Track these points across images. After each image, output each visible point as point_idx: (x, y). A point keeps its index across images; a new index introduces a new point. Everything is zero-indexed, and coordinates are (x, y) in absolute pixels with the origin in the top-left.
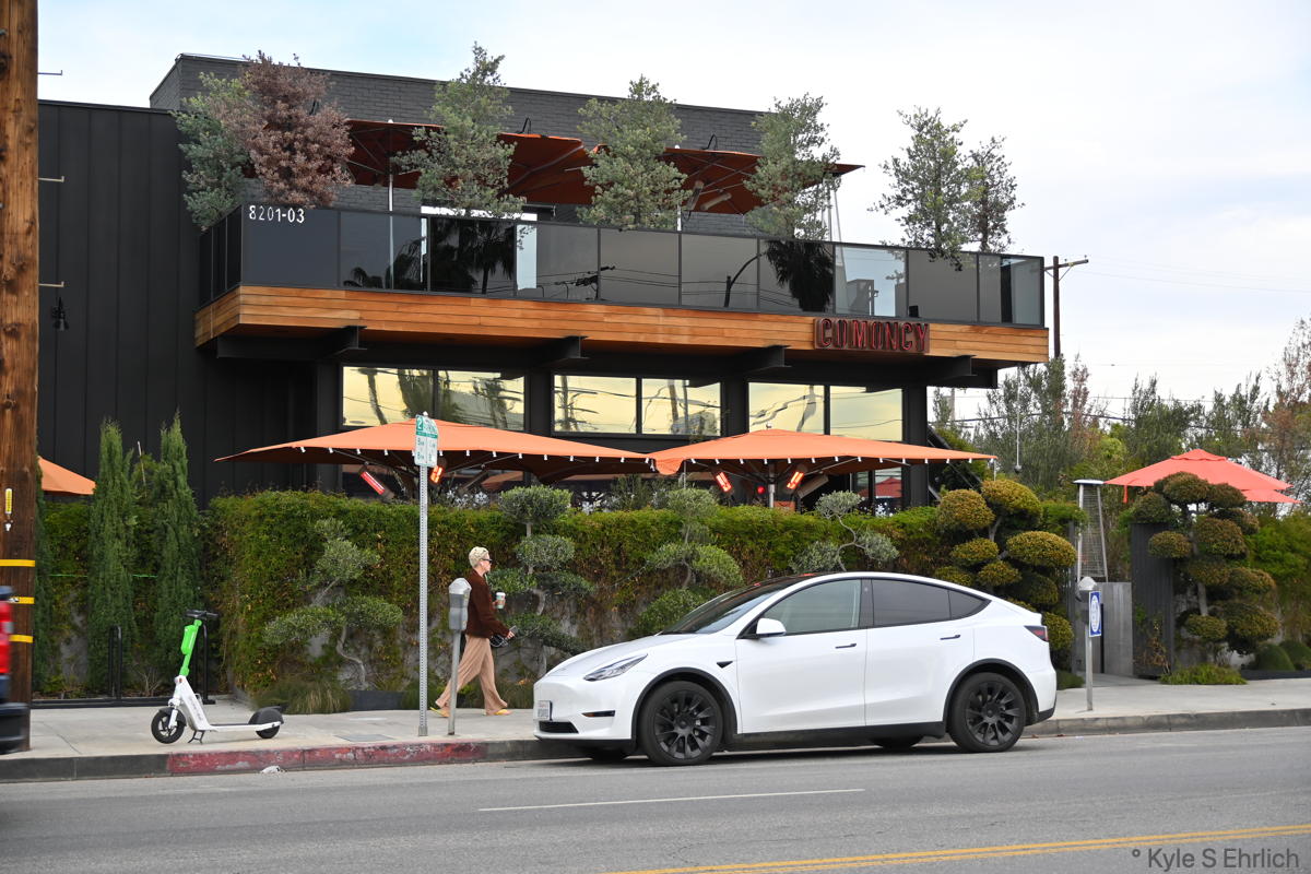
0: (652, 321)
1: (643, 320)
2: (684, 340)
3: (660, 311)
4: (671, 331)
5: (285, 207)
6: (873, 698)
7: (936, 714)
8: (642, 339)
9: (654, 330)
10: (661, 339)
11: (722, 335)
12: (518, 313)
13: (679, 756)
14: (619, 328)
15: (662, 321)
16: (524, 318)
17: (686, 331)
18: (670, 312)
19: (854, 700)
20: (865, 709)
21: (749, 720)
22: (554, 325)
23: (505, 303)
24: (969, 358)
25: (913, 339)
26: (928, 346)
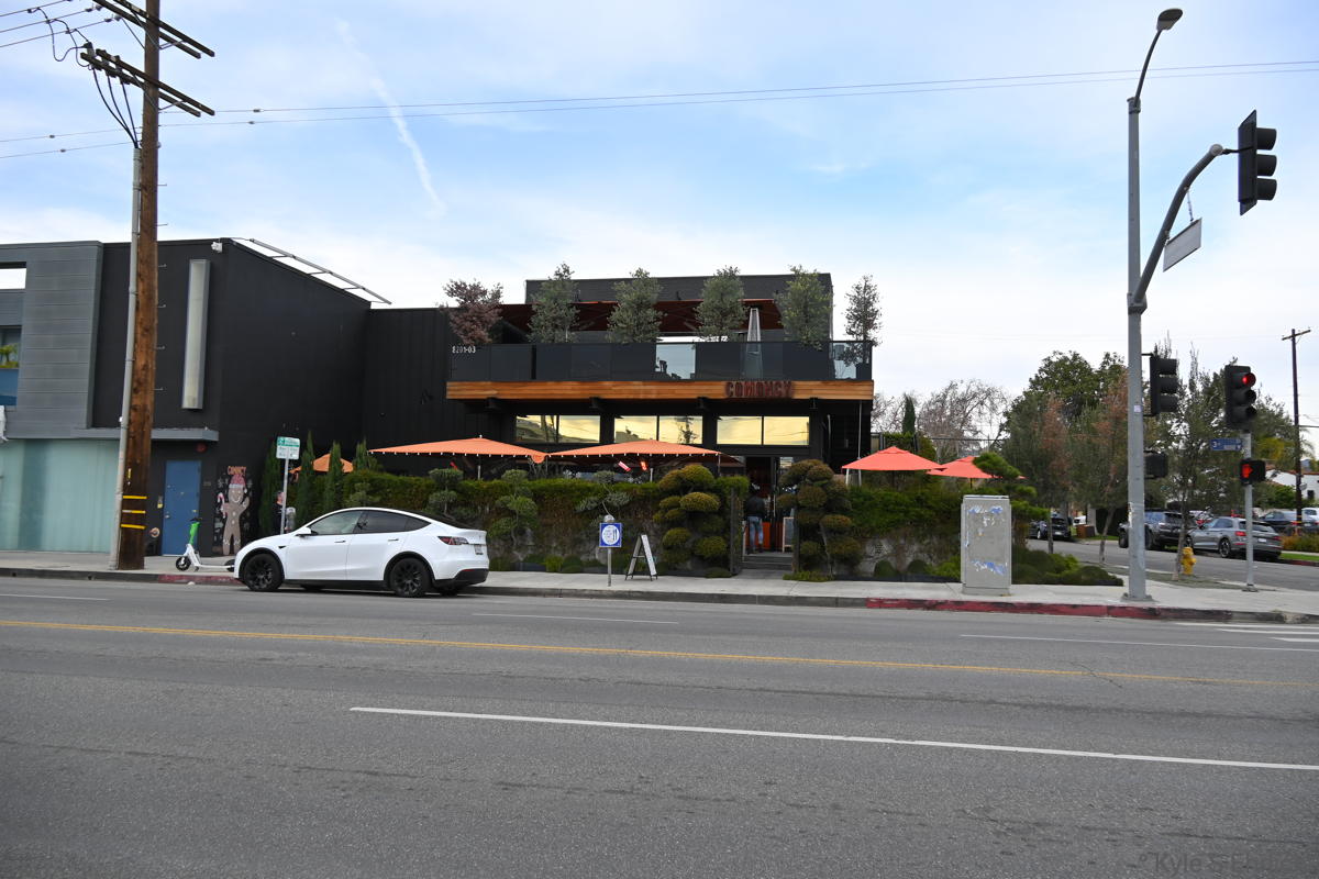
0: (637, 388)
1: (632, 388)
2: (653, 397)
3: (641, 383)
4: (646, 392)
5: (467, 346)
6: (349, 567)
7: (380, 577)
8: (631, 397)
9: (637, 392)
10: (641, 397)
11: (673, 393)
12: (569, 387)
13: (257, 587)
14: (620, 392)
15: (642, 387)
16: (573, 390)
17: (654, 392)
19: (342, 568)
20: (345, 572)
21: (291, 572)
22: (587, 392)
23: (564, 383)
24: (816, 399)
25: (782, 390)
26: (793, 393)
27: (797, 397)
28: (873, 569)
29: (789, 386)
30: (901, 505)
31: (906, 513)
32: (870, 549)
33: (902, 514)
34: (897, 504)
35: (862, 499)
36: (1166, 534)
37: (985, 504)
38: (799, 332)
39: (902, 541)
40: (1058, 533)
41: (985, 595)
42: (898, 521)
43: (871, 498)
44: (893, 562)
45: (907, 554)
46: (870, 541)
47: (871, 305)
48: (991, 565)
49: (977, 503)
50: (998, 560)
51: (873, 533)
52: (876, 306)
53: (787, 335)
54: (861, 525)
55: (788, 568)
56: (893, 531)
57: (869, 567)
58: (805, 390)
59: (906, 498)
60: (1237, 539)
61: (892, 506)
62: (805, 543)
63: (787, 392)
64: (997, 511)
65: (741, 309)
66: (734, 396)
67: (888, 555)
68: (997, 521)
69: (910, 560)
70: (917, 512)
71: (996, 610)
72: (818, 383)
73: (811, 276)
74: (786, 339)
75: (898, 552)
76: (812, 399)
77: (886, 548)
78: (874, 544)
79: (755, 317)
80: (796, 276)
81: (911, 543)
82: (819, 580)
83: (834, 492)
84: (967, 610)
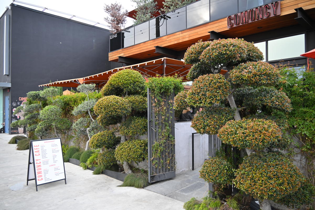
0: (178, 36)
3: (180, 32)
5: (114, 35)
10: (181, 41)
11: (198, 34)
12: (149, 44)
15: (181, 35)
17: (187, 36)
18: (183, 32)
24: (301, 9)
25: (271, 11)
27: (285, 13)
29: (277, 6)
58: (291, 6)
63: (275, 12)
66: (235, 26)
76: (297, 11)
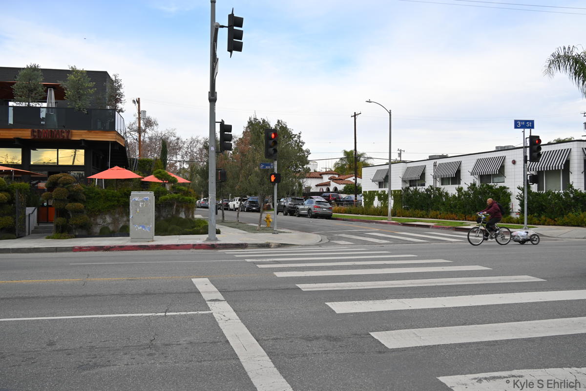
24: (84, 140)
25: (65, 135)
26: (72, 136)
27: (74, 138)
28: (99, 231)
29: (68, 132)
30: (116, 197)
31: (118, 201)
32: (99, 221)
33: (116, 202)
34: (113, 196)
35: (94, 194)
36: (291, 207)
37: (140, 196)
38: (74, 103)
39: (117, 216)
40: (254, 208)
41: (140, 242)
42: (114, 205)
43: (99, 194)
44: (111, 228)
45: (120, 222)
46: (99, 217)
47: (119, 89)
48: (143, 227)
49: (137, 195)
50: (147, 224)
51: (101, 212)
52: (121, 91)
53: (69, 105)
54: (93, 208)
55: (50, 232)
56: (112, 211)
57: (97, 230)
58: (78, 135)
59: (118, 194)
60: (315, 209)
61: (110, 198)
62: (58, 219)
63: (68, 136)
64: (146, 199)
65: (40, 89)
66: (37, 137)
67: (109, 224)
68: (146, 205)
69: (121, 225)
70: (124, 200)
71: (140, 250)
72: (86, 131)
73: (82, 72)
74: (68, 107)
75: (115, 221)
76: (81, 140)
77: (108, 219)
78: (101, 218)
79: (51, 94)
80: (73, 71)
81: (122, 217)
82: (65, 238)
83: (73, 191)
84: (125, 250)
